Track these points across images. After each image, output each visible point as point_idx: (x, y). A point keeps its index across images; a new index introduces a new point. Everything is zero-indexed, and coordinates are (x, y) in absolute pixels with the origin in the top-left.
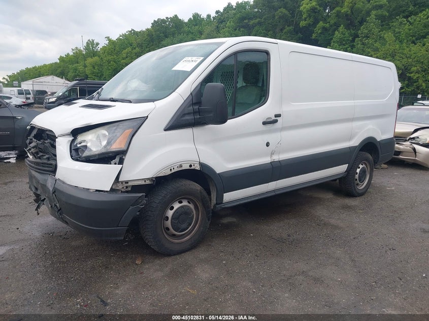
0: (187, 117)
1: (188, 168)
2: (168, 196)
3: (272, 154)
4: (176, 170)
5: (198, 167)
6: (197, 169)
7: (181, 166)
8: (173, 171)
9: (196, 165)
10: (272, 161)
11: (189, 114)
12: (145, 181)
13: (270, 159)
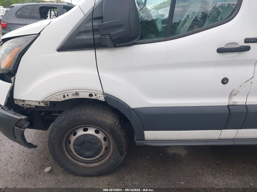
0: (84, 37)
1: (87, 96)
2: (65, 123)
3: (231, 95)
4: (71, 97)
5: (102, 98)
6: (100, 99)
7: (77, 94)
8: (67, 98)
9: (98, 95)
10: (231, 104)
11: (86, 32)
12: (39, 103)
13: (228, 101)
